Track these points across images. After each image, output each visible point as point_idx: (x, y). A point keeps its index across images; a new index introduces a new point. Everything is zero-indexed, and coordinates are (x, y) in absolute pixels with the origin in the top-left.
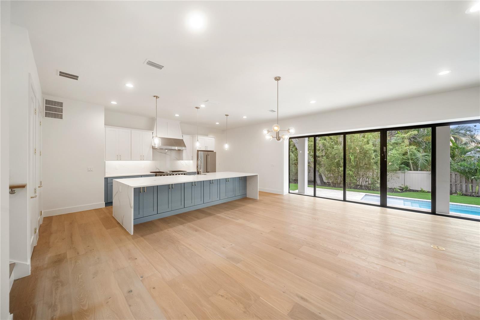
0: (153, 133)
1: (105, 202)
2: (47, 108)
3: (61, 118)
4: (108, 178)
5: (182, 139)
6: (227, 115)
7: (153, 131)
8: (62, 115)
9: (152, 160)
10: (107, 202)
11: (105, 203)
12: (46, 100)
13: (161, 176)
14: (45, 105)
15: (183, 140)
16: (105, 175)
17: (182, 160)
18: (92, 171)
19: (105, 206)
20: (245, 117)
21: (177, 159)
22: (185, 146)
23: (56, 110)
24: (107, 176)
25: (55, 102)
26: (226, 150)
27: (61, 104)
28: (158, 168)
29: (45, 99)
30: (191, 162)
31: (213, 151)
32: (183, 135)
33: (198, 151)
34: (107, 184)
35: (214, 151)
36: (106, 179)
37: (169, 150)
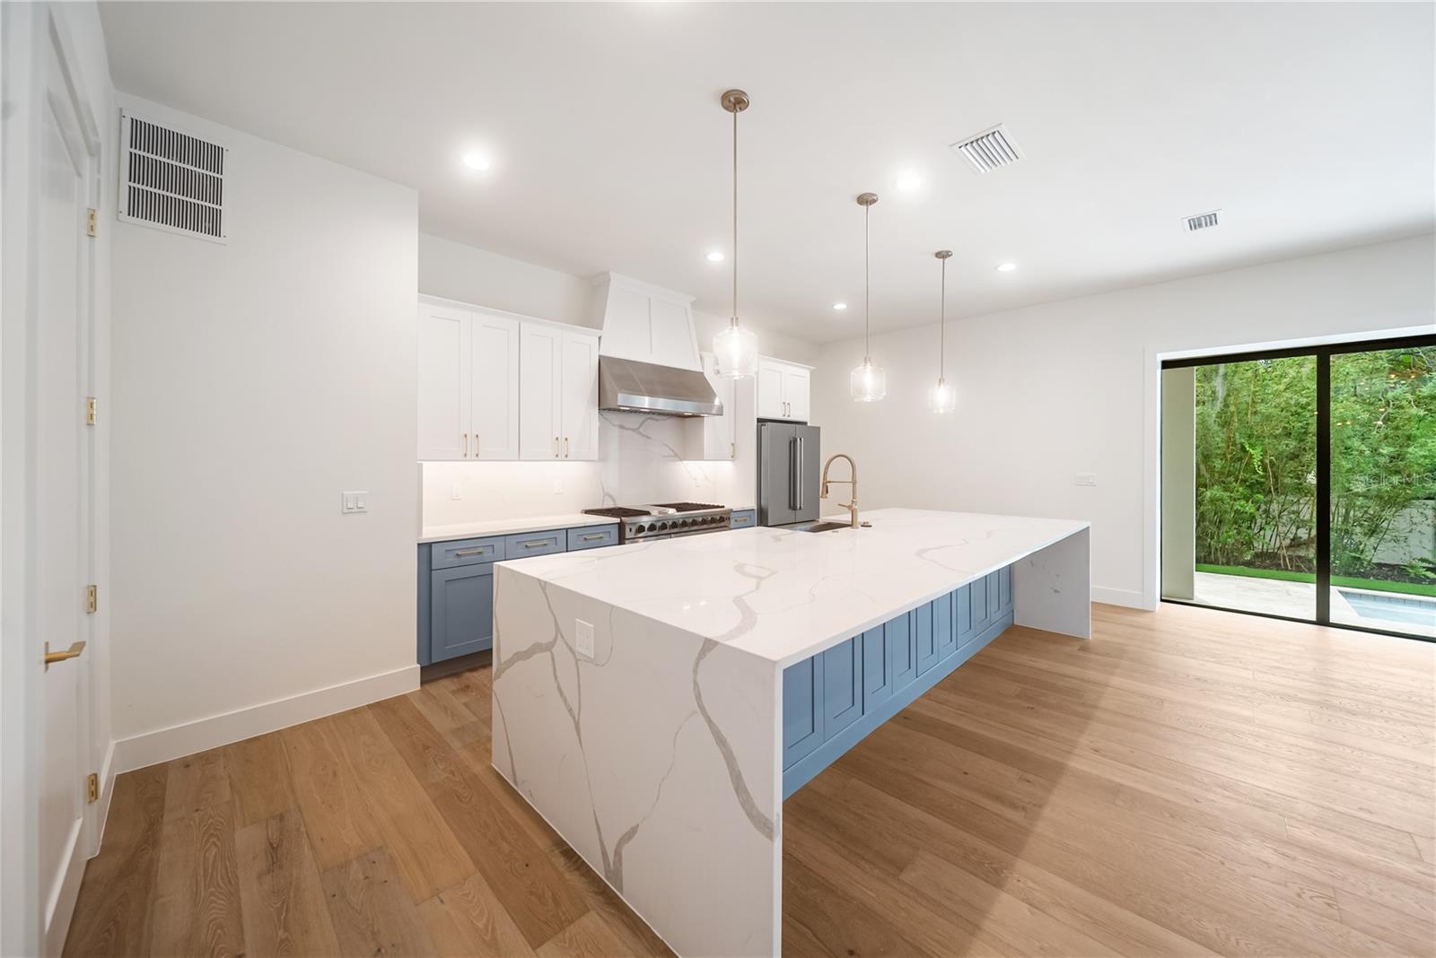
0: (600, 338)
1: (418, 663)
2: (138, 168)
3: (215, 230)
4: (433, 545)
5: (699, 369)
6: (942, 255)
7: (599, 333)
8: (215, 217)
9: (597, 459)
10: (426, 664)
11: (422, 668)
12: (135, 124)
14: (126, 149)
15: (703, 373)
16: (420, 531)
17: (700, 457)
18: (361, 510)
19: (422, 683)
20: (1008, 268)
21: (676, 455)
22: (712, 398)
23: (185, 182)
24: (430, 533)
25: (184, 139)
26: (941, 411)
27: (213, 156)
28: (611, 497)
29: (129, 114)
31: (805, 423)
32: (703, 353)
33: (761, 421)
34: (431, 573)
35: (809, 424)
36: (425, 550)
37: (649, 418)
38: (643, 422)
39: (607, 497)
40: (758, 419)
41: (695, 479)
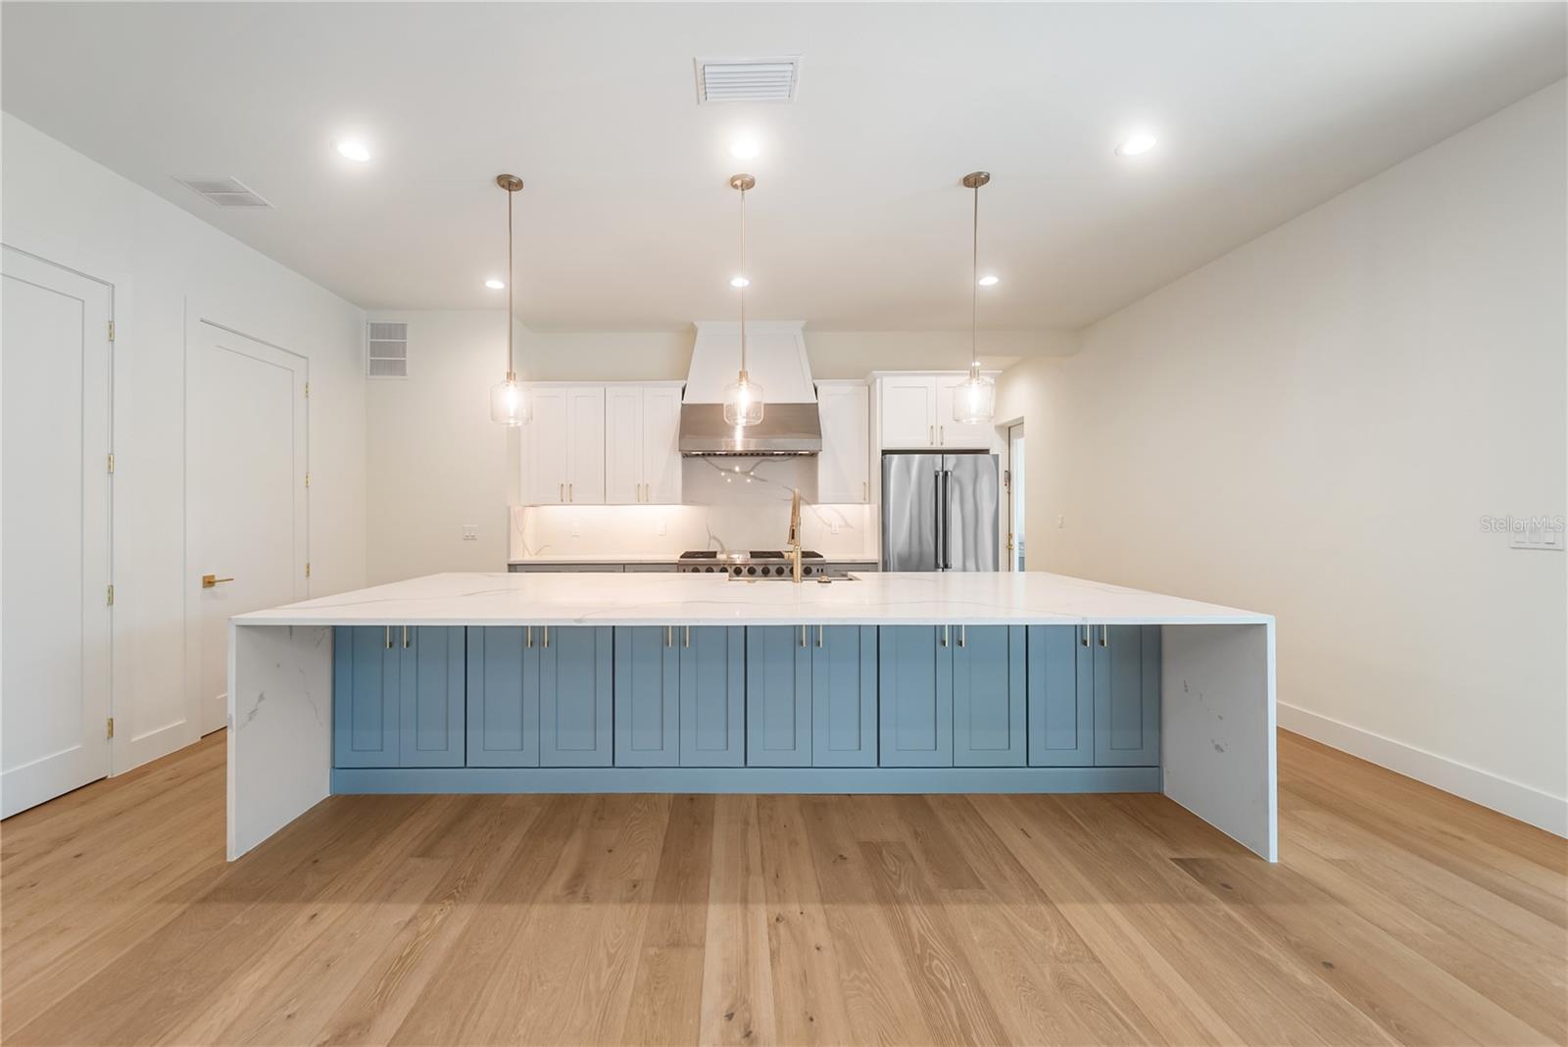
0: (683, 388)
2: (374, 349)
3: (403, 372)
5: (814, 401)
7: (681, 384)
8: (402, 365)
9: (680, 502)
12: (372, 325)
13: (696, 570)
14: (369, 340)
15: (816, 405)
16: (509, 556)
18: (473, 538)
22: (820, 434)
23: (391, 349)
25: (391, 326)
27: (402, 330)
28: (715, 538)
29: (370, 322)
30: (849, 511)
32: (817, 382)
33: (888, 452)
35: (991, 452)
37: (763, 460)
38: (757, 464)
39: (712, 541)
40: (883, 451)
41: (830, 526)
